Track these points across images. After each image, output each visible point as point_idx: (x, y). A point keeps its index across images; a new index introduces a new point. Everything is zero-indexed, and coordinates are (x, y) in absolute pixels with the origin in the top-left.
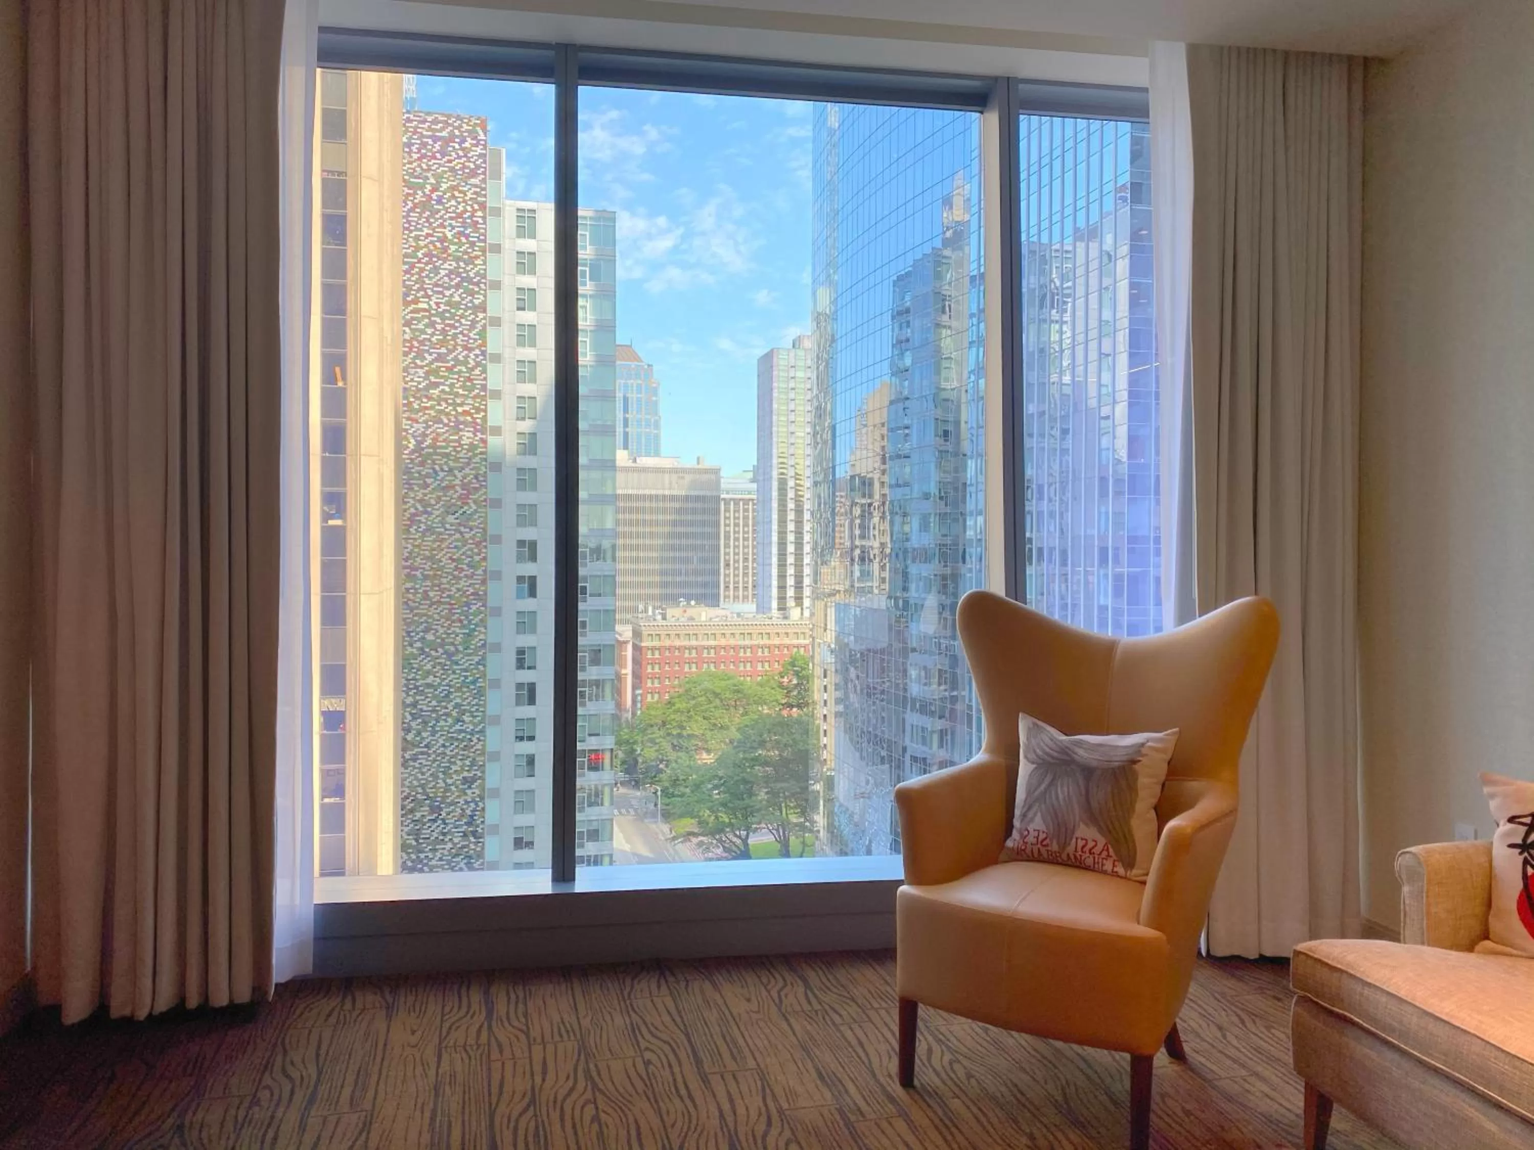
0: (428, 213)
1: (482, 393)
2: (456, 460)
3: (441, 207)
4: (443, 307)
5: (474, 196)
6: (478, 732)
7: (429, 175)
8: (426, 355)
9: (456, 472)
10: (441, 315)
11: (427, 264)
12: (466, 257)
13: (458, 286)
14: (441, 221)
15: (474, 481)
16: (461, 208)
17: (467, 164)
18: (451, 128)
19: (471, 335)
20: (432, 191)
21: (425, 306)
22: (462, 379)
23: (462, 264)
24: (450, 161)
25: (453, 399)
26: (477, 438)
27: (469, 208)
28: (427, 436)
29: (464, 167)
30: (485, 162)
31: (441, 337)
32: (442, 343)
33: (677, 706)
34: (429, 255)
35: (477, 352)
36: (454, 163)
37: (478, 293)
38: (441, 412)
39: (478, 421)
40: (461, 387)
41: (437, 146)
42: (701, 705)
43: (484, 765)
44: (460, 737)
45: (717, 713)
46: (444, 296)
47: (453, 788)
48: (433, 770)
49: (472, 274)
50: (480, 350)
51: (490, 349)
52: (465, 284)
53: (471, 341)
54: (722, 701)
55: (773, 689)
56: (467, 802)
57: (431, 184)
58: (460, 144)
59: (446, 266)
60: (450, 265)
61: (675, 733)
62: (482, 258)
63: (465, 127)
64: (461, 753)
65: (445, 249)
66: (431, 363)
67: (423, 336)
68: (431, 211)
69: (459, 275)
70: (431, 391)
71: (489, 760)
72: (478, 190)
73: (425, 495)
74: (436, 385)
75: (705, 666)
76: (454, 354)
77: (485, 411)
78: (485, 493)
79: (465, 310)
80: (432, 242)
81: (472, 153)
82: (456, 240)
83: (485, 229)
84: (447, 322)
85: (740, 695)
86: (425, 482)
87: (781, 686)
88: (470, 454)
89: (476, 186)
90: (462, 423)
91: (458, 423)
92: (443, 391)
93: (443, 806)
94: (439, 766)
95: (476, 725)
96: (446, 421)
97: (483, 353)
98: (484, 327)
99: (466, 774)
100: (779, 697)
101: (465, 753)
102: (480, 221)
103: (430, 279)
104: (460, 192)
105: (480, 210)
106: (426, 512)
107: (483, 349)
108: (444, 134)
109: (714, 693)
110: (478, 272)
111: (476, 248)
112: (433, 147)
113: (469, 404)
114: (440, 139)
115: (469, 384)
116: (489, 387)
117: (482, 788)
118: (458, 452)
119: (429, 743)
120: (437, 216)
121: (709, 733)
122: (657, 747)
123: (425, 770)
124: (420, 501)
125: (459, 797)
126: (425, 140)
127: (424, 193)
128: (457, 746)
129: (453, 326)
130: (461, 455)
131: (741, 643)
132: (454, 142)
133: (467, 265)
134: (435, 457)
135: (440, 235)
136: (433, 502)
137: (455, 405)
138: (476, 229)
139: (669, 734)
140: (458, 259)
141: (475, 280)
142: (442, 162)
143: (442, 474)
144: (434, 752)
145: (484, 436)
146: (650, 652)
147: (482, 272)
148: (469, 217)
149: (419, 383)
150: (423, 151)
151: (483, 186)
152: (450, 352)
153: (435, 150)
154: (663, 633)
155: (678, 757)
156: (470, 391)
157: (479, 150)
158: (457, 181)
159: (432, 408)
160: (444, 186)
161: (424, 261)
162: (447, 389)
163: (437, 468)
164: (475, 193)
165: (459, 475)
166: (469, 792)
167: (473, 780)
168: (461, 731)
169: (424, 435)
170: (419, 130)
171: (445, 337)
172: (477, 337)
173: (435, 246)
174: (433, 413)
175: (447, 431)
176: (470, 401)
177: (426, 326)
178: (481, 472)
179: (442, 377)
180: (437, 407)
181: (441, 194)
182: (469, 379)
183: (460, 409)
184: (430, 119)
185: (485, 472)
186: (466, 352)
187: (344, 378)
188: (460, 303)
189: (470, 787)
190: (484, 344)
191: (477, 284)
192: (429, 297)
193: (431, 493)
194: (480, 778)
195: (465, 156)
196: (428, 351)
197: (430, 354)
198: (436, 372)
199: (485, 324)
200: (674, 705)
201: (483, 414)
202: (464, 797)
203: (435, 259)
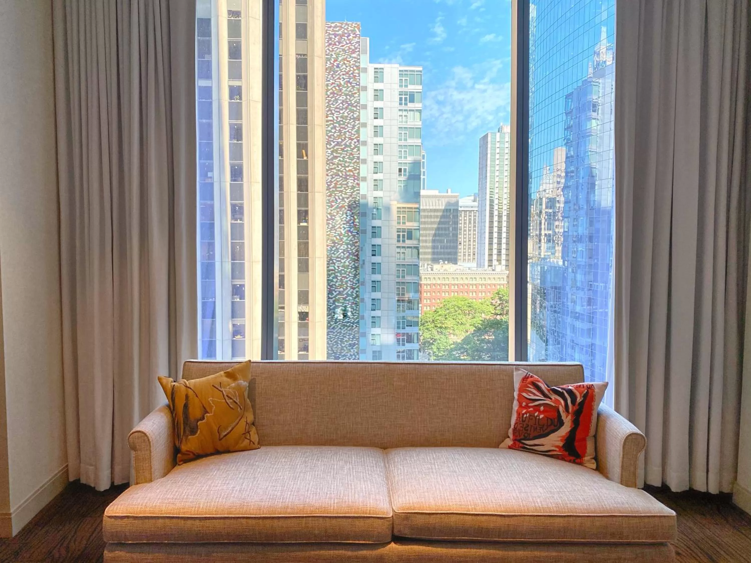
0: (332, 72)
1: (358, 161)
2: (346, 194)
3: (338, 69)
4: (339, 119)
5: (354, 63)
6: (356, 323)
7: (333, 53)
8: (332, 143)
9: (346, 199)
10: (338, 122)
11: (332, 98)
12: (350, 93)
13: (346, 108)
14: (338, 76)
15: (354, 204)
16: (348, 69)
17: (351, 47)
18: (343, 29)
19: (353, 132)
20: (334, 61)
21: (331, 119)
22: (348, 154)
23: (348, 97)
24: (343, 46)
25: (344, 164)
26: (355, 183)
27: (352, 69)
28: (332, 182)
29: (350, 49)
30: (359, 45)
31: (339, 134)
32: (339, 136)
33: (440, 313)
34: (333, 93)
35: (355, 140)
36: (345, 47)
37: (356, 111)
38: (339, 170)
39: (356, 174)
40: (348, 158)
41: (337, 39)
42: (452, 313)
43: (359, 338)
44: (348, 325)
45: (460, 317)
46: (340, 113)
47: (345, 348)
48: (336, 340)
49: (353, 102)
50: (357, 140)
51: (362, 139)
52: (350, 107)
53: (353, 135)
54: (462, 310)
55: (488, 305)
56: (351, 355)
57: (334, 58)
58: (347, 37)
59: (341, 98)
60: (343, 98)
61: (439, 326)
62: (358, 93)
63: (350, 28)
64: (348, 332)
65: (341, 90)
66: (334, 147)
67: (330, 134)
68: (334, 72)
69: (347, 102)
70: (334, 160)
71: (361, 336)
72: (356, 60)
73: (331, 210)
74: (336, 157)
75: (453, 293)
76: (345, 142)
77: (359, 169)
78: (359, 210)
79: (350, 120)
80: (334, 86)
81: (353, 41)
82: (345, 85)
83: (359, 79)
84: (341, 126)
85: (471, 308)
86: (331, 204)
87: (492, 304)
88: (352, 191)
89: (355, 58)
90: (348, 176)
91: (346, 175)
92: (340, 160)
93: (340, 356)
94: (338, 338)
95: (355, 319)
96: (341, 175)
97: (358, 141)
98: (359, 128)
99: (350, 342)
100: (491, 310)
101: (350, 332)
102: (357, 75)
103: (334, 105)
104: (347, 61)
105: (357, 69)
106: (332, 219)
107: (358, 139)
108: (340, 32)
109: (458, 307)
110: (356, 101)
111: (355, 89)
112: (335, 39)
113: (351, 166)
114: (338, 35)
115: (351, 156)
116: (361, 158)
117: (358, 348)
118: (346, 190)
119: (334, 327)
120: (337, 74)
121: (455, 326)
122: (430, 332)
123: (332, 340)
124: (330, 214)
125: (347, 353)
126: (331, 36)
127: (330, 62)
128: (347, 329)
129: (344, 128)
130: (348, 191)
131: (471, 282)
132: (345, 36)
133: (351, 97)
134: (336, 192)
135: (338, 83)
136: (335, 214)
137: (345, 167)
138: (355, 80)
139: (436, 326)
140: (346, 95)
141: (354, 105)
142: (339, 47)
143: (339, 201)
144: (336, 331)
145: (358, 182)
146: (425, 286)
147: (358, 100)
148: (352, 74)
149: (329, 156)
150: (330, 42)
151: (359, 57)
152: (343, 141)
153: (335, 41)
154: (432, 277)
155: (441, 338)
156: (352, 160)
157: (356, 40)
158: (346, 56)
159: (334, 168)
160: (340, 58)
161: (330, 96)
162: (341, 159)
163: (337, 197)
164: (355, 61)
165: (347, 201)
166: (352, 350)
167: (354, 344)
168: (348, 322)
169: (331, 182)
170: (328, 31)
171: (340, 134)
172: (355, 133)
173: (336, 88)
174: (335, 171)
175: (342, 179)
176: (352, 165)
177: (332, 128)
178: (357, 199)
179: (339, 153)
180: (337, 168)
181: (338, 62)
182: (351, 154)
183: (347, 169)
184: (333, 25)
185: (359, 200)
186: (350, 141)
187: (307, 155)
188: (347, 116)
189: (352, 348)
190: (359, 137)
191: (356, 107)
192: (333, 114)
193: (334, 209)
194: (357, 344)
195: (350, 43)
196: (332, 141)
197: (334, 142)
198: (336, 151)
199: (359, 127)
200: (438, 312)
201: (358, 171)
202: (350, 353)
203: (336, 95)
